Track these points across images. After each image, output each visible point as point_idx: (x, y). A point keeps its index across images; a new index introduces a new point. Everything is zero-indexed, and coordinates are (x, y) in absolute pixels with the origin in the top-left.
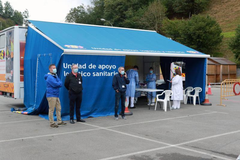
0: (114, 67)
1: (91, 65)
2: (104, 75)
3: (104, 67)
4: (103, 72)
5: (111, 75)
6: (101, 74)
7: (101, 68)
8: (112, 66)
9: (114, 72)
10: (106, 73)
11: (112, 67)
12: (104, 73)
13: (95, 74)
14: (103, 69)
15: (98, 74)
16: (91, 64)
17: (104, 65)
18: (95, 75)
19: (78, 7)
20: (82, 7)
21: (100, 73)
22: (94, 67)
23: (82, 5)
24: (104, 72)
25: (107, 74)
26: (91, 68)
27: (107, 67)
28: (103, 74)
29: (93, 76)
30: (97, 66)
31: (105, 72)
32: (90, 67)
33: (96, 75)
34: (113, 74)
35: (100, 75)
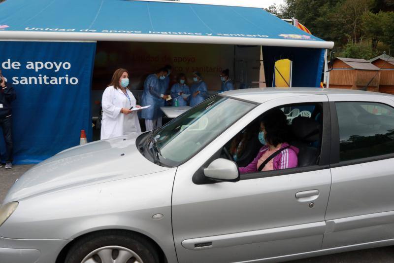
0: (67, 66)
1: (9, 62)
2: (41, 83)
3: (39, 65)
4: (37, 76)
5: (60, 83)
6: (33, 80)
7: (32, 67)
8: (61, 63)
9: (67, 76)
10: (45, 78)
11: (62, 66)
12: (40, 78)
13: (19, 80)
14: (37, 70)
15: (25, 81)
16: (9, 60)
17: (39, 62)
18: (18, 82)
19: (270, 8)
20: (274, 7)
21: (30, 78)
22: (15, 65)
23: (273, 5)
24: (40, 75)
25: (48, 81)
26: (9, 68)
27: (49, 65)
28: (38, 80)
29: (14, 83)
30: (24, 64)
31: (42, 77)
32: (6, 65)
33: (21, 82)
34: (63, 81)
35: (30, 83)
